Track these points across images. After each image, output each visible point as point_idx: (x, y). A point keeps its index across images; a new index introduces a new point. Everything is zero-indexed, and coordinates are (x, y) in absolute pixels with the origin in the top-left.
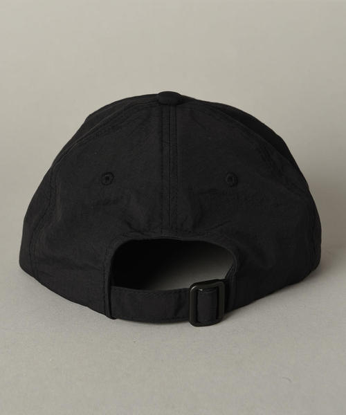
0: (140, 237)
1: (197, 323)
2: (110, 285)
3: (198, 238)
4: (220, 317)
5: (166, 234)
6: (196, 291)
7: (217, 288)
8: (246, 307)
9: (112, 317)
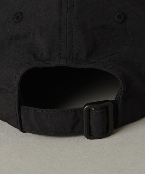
0: (42, 65)
1: (90, 136)
2: (20, 104)
3: (90, 66)
4: (110, 132)
5: (63, 63)
6: (89, 110)
7: (107, 107)
8: (134, 123)
9: (23, 130)
